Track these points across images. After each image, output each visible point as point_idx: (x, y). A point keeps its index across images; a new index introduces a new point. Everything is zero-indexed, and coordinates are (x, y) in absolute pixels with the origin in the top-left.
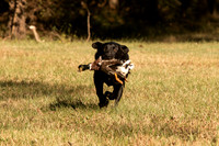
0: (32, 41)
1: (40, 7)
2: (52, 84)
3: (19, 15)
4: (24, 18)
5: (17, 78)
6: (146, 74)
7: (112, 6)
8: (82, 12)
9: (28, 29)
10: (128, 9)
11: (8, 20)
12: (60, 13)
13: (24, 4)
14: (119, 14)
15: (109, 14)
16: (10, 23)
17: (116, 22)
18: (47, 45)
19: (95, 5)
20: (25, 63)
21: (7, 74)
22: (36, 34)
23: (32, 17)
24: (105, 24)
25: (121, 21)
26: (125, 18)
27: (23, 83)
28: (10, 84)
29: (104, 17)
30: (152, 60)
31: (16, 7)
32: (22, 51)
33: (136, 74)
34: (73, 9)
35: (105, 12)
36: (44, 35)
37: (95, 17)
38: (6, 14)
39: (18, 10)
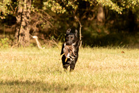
0: (34, 48)
1: (41, 21)
2: (51, 83)
3: (24, 27)
4: (28, 29)
5: (22, 78)
6: (127, 75)
7: (99, 20)
8: (75, 25)
9: (32, 38)
10: (112, 22)
11: (16, 31)
12: (57, 26)
13: (28, 18)
14: (105, 26)
15: (97, 26)
16: (17, 34)
17: (103, 32)
18: (47, 51)
19: (86, 19)
20: (29, 66)
21: (14, 75)
22: (38, 42)
23: (35, 29)
24: (93, 34)
25: (107, 32)
26: (110, 29)
27: (27, 82)
28: (17, 83)
29: (93, 29)
30: (132, 63)
31: (21, 21)
32: (26, 56)
33: (119, 75)
34: (68, 22)
35: (94, 25)
36: (44, 43)
37: (86, 29)
38: (14, 26)
39: (23, 23)
